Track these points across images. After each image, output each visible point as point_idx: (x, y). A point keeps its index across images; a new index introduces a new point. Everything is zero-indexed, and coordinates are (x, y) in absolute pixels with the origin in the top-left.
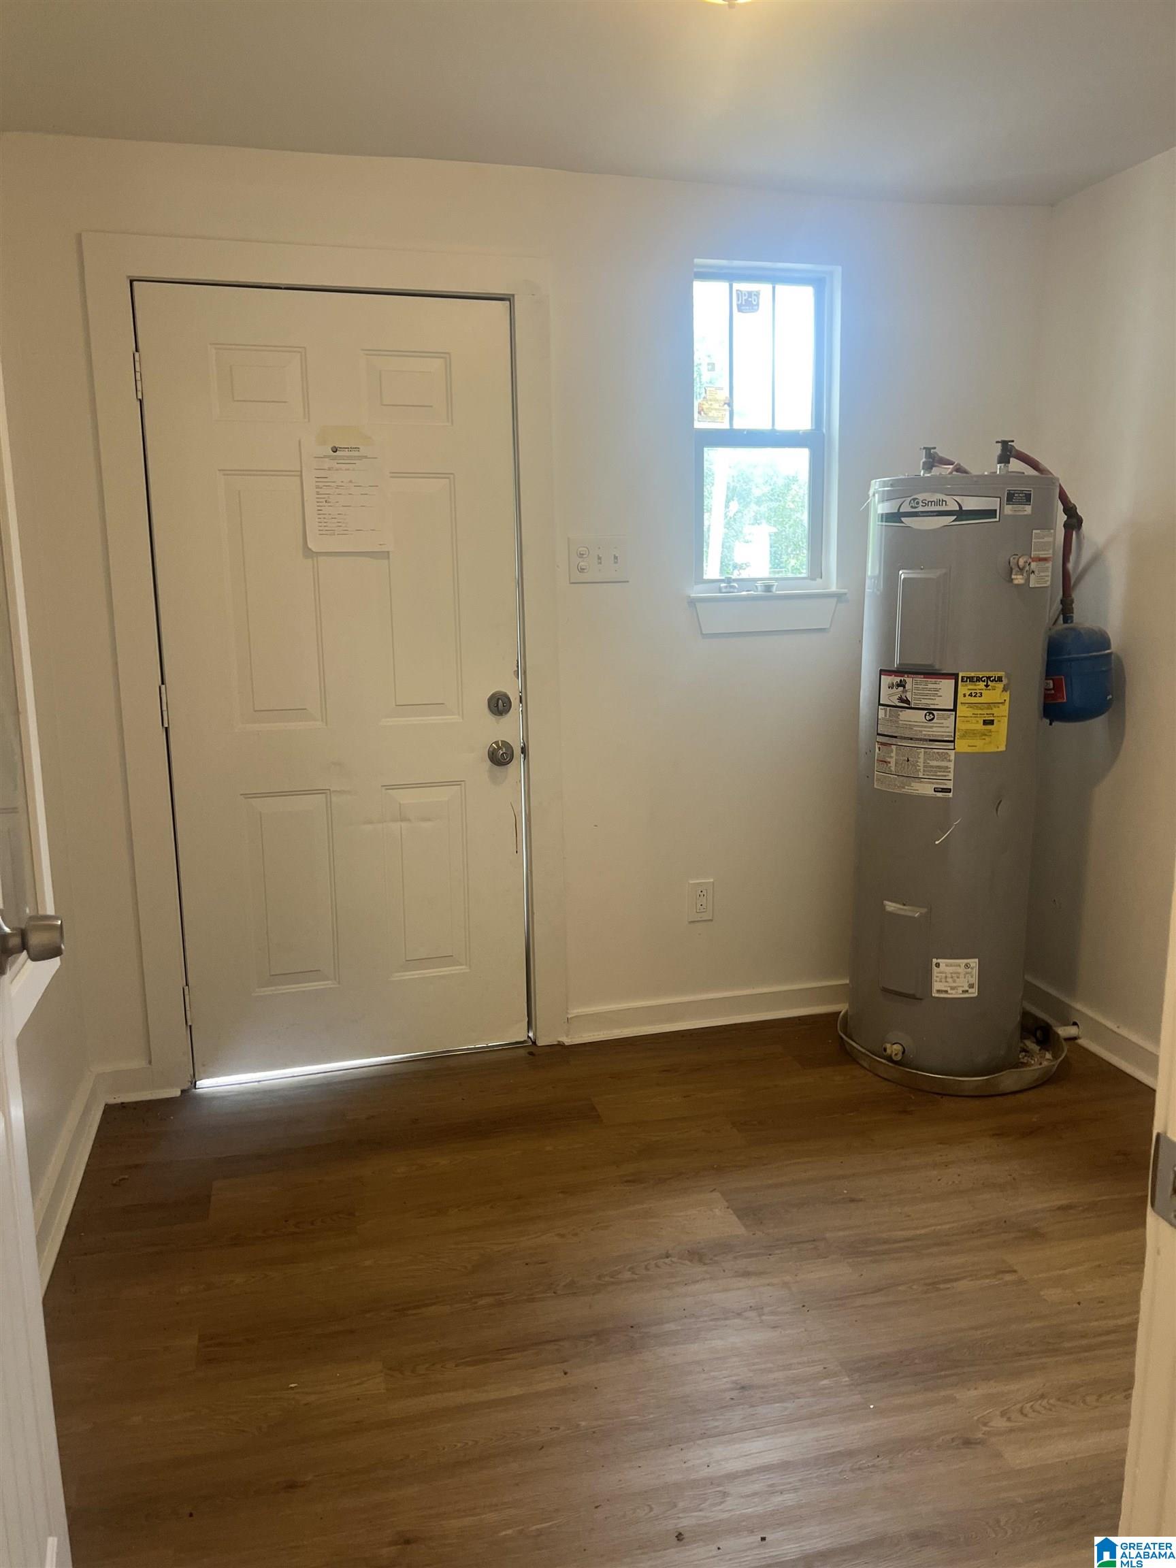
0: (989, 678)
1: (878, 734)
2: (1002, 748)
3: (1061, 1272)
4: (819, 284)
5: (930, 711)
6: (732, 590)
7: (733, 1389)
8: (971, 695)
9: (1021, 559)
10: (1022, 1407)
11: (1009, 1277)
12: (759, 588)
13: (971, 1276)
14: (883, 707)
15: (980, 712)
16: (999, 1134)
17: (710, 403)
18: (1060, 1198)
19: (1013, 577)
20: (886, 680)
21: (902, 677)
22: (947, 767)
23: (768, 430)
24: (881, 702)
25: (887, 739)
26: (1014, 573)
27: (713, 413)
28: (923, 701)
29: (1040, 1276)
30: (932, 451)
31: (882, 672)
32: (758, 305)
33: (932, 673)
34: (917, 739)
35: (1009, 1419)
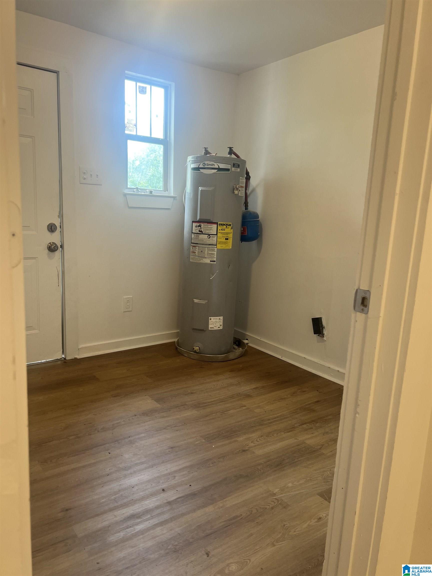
0: (227, 224)
1: (192, 243)
2: (231, 248)
3: (258, 405)
4: (166, 88)
5: (209, 235)
6: (138, 192)
7: (169, 448)
8: (222, 230)
9: (237, 186)
10: (257, 440)
11: (244, 408)
12: (148, 192)
13: (233, 409)
14: (193, 234)
15: (224, 235)
16: (232, 371)
17: (129, 124)
18: (253, 386)
19: (235, 191)
20: (194, 224)
21: (200, 223)
22: (214, 254)
23: (149, 137)
24: (193, 232)
25: (196, 245)
26: (235, 190)
27: (130, 128)
28: (207, 232)
29: (253, 406)
30: (207, 149)
31: (193, 222)
32: (146, 92)
33: (210, 222)
34: (205, 244)
35: (254, 443)
